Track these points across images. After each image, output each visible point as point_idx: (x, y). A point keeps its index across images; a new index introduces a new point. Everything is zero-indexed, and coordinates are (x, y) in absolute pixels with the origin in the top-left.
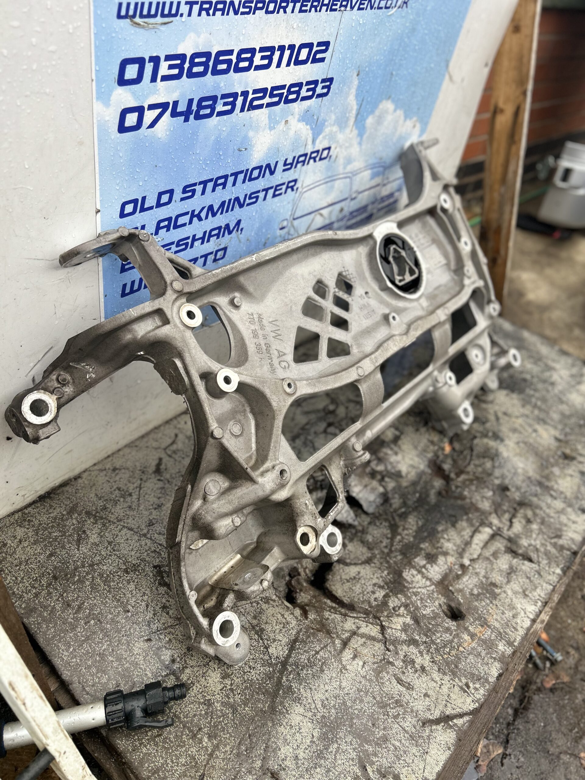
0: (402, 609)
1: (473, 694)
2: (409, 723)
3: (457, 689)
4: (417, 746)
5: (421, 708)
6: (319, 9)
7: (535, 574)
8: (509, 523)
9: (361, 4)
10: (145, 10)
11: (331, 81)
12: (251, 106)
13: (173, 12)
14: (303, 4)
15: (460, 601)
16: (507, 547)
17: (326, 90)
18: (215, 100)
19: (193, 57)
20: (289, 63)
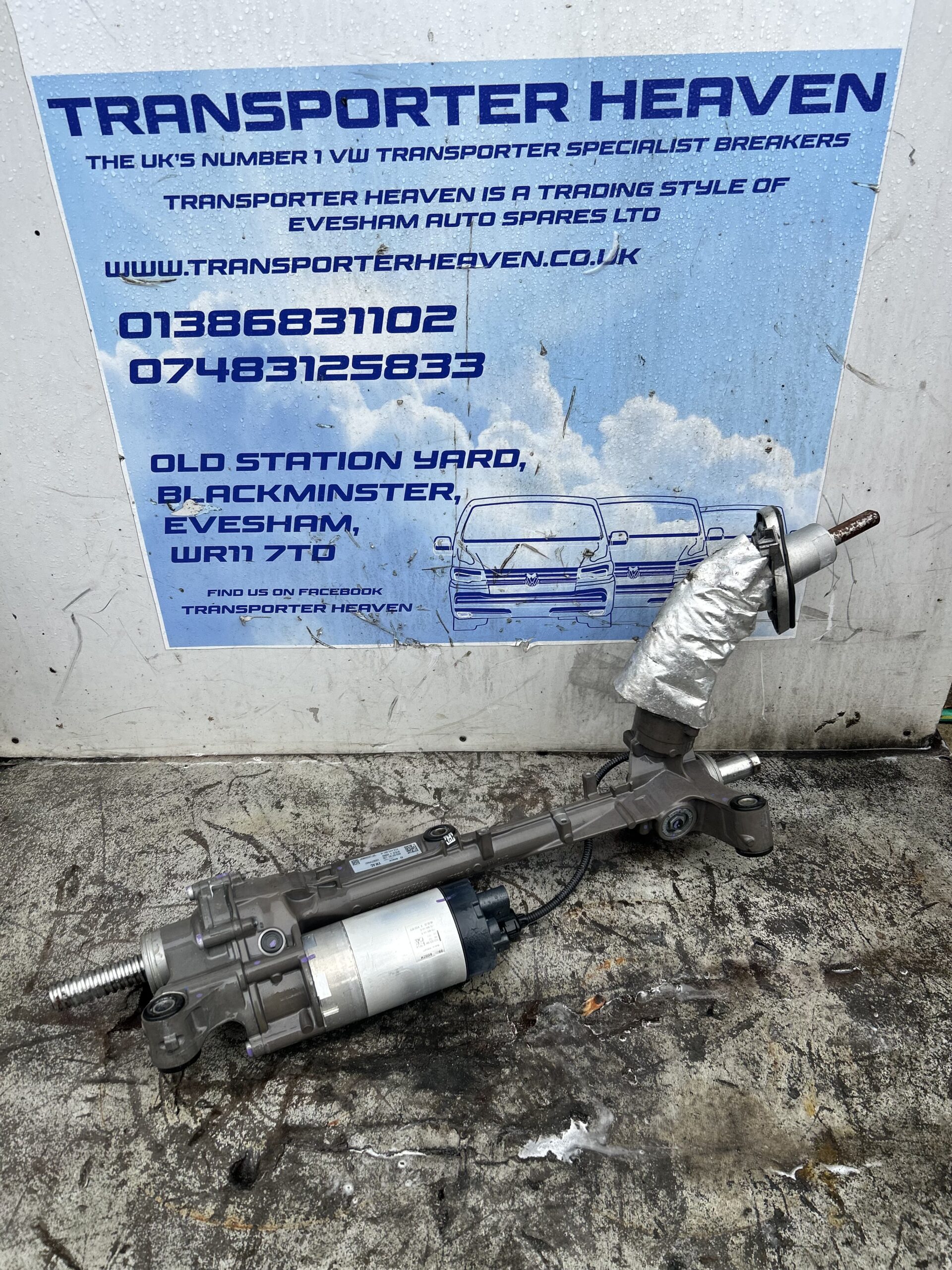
2: (30, 1209)
3: (113, 1238)
5: (60, 1212)
6: (413, 266)
7: (420, 1251)
8: (501, 1159)
9: (508, 260)
10: (139, 270)
11: (481, 357)
12: (323, 376)
13: (173, 271)
14: (381, 261)
15: (275, 1170)
16: (442, 1181)
17: (472, 369)
18: (259, 361)
19: (213, 315)
20: (377, 329)
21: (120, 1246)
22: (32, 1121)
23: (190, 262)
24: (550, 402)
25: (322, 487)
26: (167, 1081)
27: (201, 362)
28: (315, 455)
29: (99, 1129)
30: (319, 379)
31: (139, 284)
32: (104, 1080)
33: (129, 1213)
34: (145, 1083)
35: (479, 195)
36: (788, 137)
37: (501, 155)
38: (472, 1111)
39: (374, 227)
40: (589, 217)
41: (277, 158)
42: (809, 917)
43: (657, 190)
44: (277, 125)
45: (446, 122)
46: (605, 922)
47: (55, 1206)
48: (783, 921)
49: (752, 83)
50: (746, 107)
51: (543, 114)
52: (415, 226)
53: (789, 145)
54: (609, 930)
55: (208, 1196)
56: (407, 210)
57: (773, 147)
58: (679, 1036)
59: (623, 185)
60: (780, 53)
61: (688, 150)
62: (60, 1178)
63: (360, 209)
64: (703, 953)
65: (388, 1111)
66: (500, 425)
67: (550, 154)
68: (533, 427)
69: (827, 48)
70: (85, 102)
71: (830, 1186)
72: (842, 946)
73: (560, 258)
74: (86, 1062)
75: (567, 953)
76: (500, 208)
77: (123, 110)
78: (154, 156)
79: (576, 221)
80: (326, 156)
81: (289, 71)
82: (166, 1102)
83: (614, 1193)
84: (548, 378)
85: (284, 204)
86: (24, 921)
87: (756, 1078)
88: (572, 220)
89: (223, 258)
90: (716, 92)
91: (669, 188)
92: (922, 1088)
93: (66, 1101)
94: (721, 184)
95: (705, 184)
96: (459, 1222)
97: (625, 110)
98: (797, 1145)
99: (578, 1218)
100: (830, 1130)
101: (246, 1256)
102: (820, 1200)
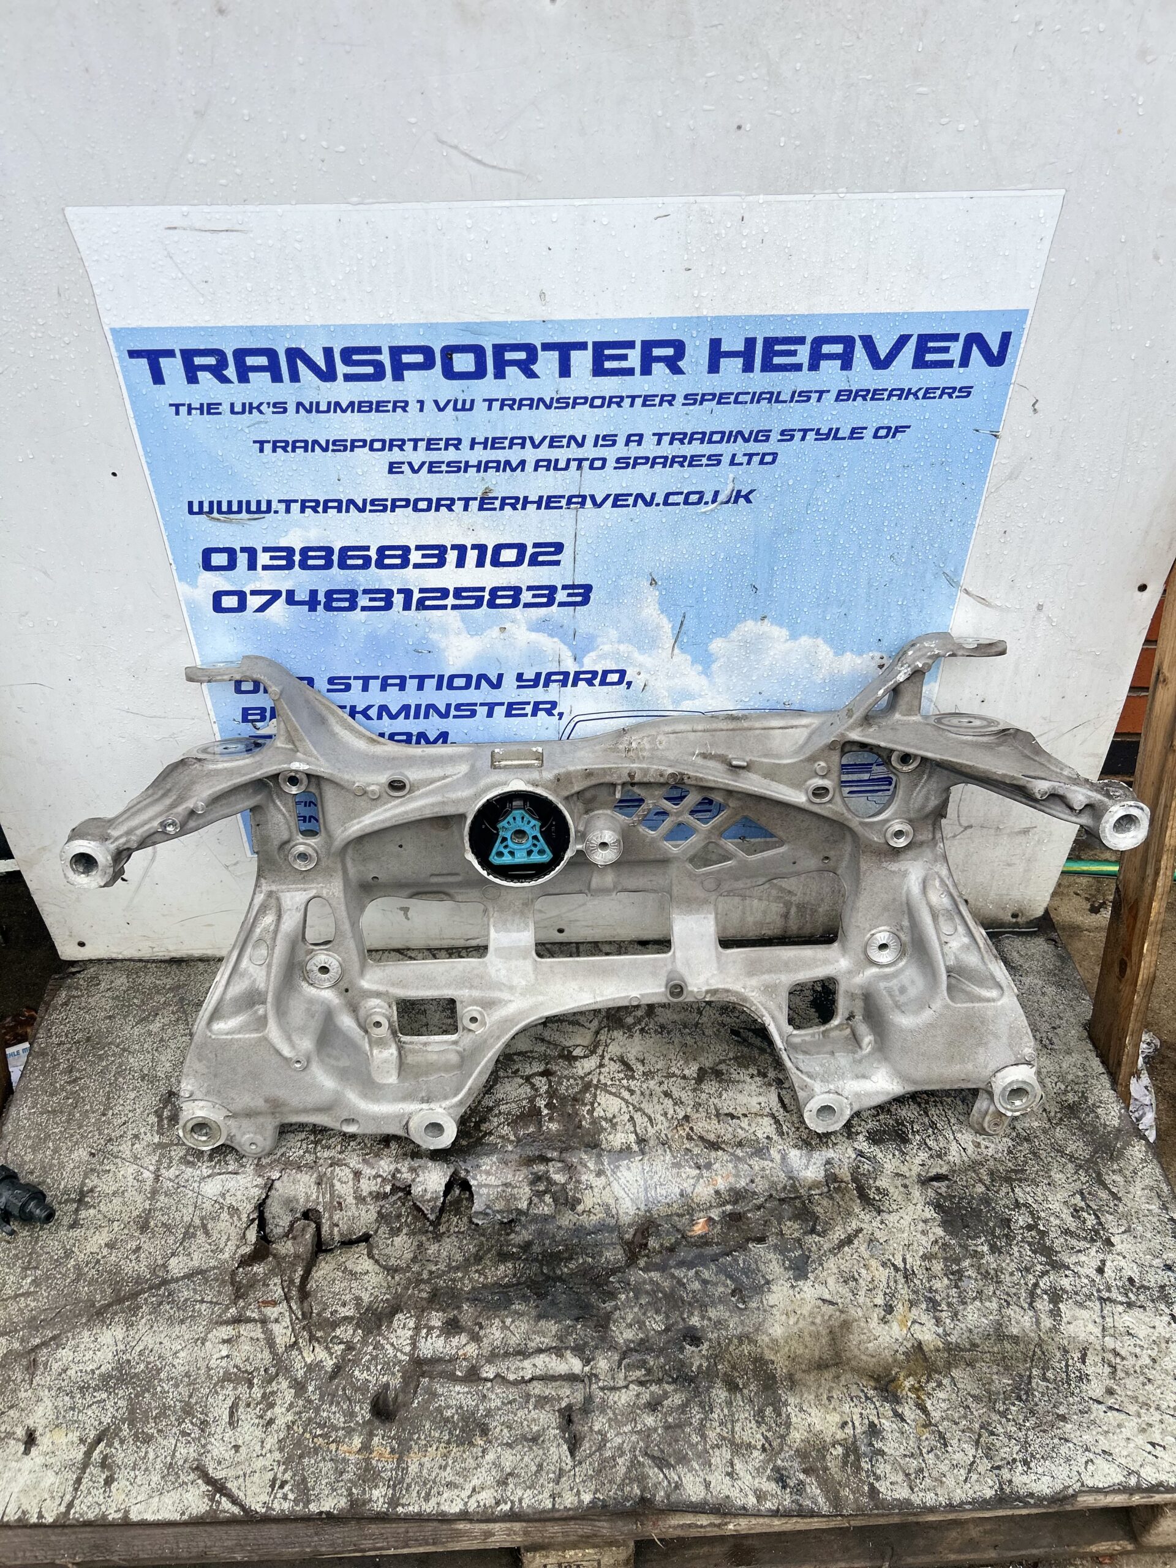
0: (342, 1346)
1: (275, 1497)
2: (187, 1452)
3: (270, 1475)
4: (163, 1477)
5: (215, 1452)
6: (519, 506)
7: (554, 1472)
8: (621, 1383)
9: (618, 501)
10: (224, 508)
11: (588, 588)
12: (421, 605)
13: (263, 509)
14: (485, 502)
15: (412, 1402)
16: (569, 1407)
17: (579, 599)
18: (353, 594)
19: (304, 551)
20: (480, 563)
21: (278, 1483)
22: (174, 1366)
23: (280, 501)
24: (658, 627)
25: (418, 707)
26: (297, 1318)
27: (290, 594)
28: (412, 677)
29: (239, 1370)
30: (417, 609)
31: (224, 521)
32: (237, 1321)
33: (281, 1450)
34: (277, 1321)
35: (590, 442)
36: (910, 389)
37: (614, 406)
38: (593, 1338)
39: (478, 471)
40: (704, 461)
41: (379, 407)
42: (910, 1127)
43: (775, 436)
44: (378, 375)
45: (557, 375)
46: (712, 1137)
47: (209, 1447)
48: (884, 1131)
49: (875, 341)
50: (868, 362)
51: (659, 368)
52: (523, 470)
53: (911, 396)
54: (714, 1146)
55: (354, 1430)
56: (514, 455)
57: (895, 399)
58: (784, 1255)
59: (740, 433)
60: (904, 314)
61: (808, 400)
62: (210, 1419)
63: (465, 454)
64: (807, 1167)
65: (514, 1341)
66: (607, 648)
67: (665, 404)
68: (641, 649)
69: (952, 310)
70: (170, 353)
71: (919, 1397)
72: (939, 1156)
73: (672, 499)
74: (216, 1303)
75: (675, 1171)
76: (611, 454)
77: (211, 361)
78: (244, 405)
79: (690, 465)
80: (429, 406)
81: (391, 327)
82: (300, 1341)
83: (726, 1411)
84: (657, 606)
85: (383, 449)
86: (127, 1154)
87: (854, 1295)
88: (686, 464)
89: (316, 498)
90: (838, 348)
91: (787, 435)
92: (1006, 1301)
93: (203, 1344)
94: (841, 432)
95: (824, 431)
96: (588, 1445)
97: (744, 365)
98: (890, 1360)
99: (694, 1436)
100: (920, 1343)
101: (395, 1484)
102: (909, 1411)
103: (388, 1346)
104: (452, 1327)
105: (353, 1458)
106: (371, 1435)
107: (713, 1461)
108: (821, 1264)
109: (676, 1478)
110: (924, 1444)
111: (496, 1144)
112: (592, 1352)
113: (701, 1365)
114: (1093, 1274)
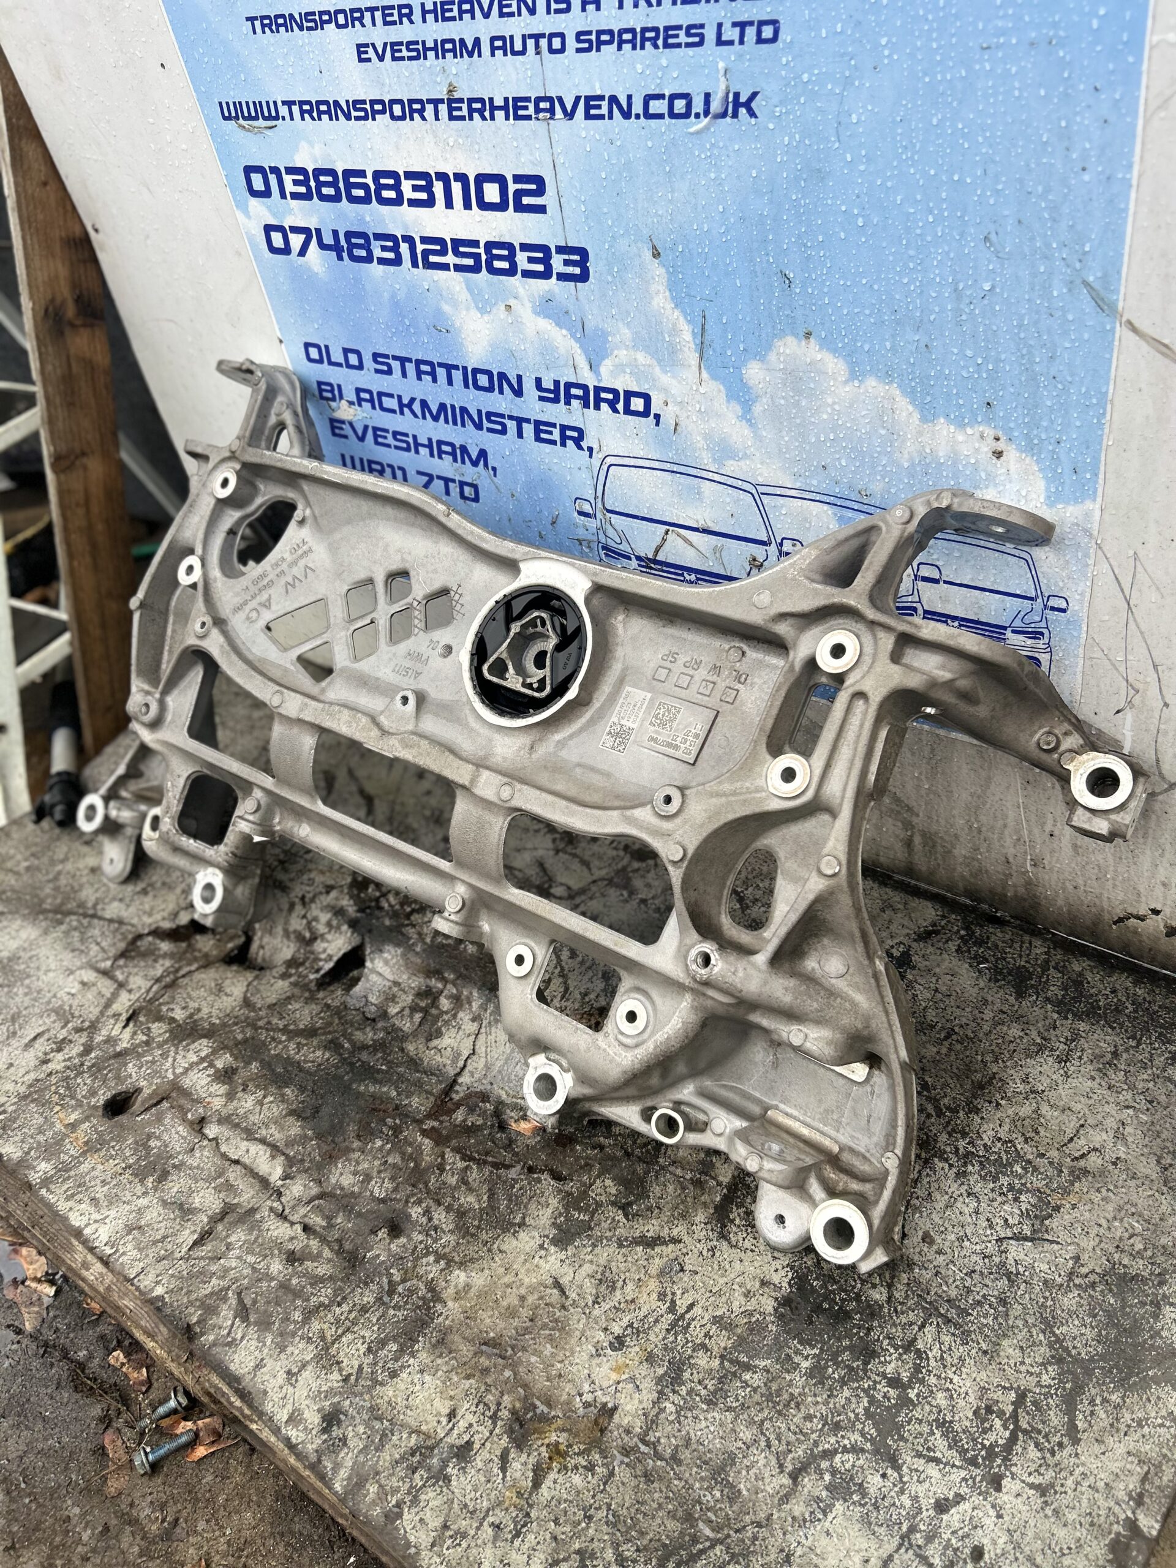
7: (166, 1251)
8: (294, 1218)
9: (590, 108)
10: (246, 113)
12: (427, 263)
13: (272, 114)
14: (453, 107)
15: (138, 1115)
16: (236, 1207)
17: (578, 270)
18: (366, 238)
19: (316, 173)
22: (38, 979)
23: (284, 103)
24: (675, 331)
25: (453, 408)
26: (145, 998)
27: (318, 232)
29: (70, 1010)
30: (424, 266)
31: (250, 130)
32: (105, 973)
33: (29, 1087)
34: (130, 991)
35: (541, 5)
38: (313, 1161)
39: (437, 57)
40: (683, 38)
55: (82, 1106)
56: (466, 30)
58: (567, 1209)
63: (419, 30)
65: (254, 1118)
66: (622, 355)
68: (662, 363)
71: (549, 1461)
73: (654, 107)
74: (105, 951)
76: (569, 25)
79: (666, 46)
83: (352, 1315)
84: (668, 294)
85: (347, 25)
87: (595, 1303)
89: (308, 99)
93: (69, 975)
96: (209, 1248)
98: (564, 1397)
99: (297, 1314)
100: (615, 1408)
101: (64, 1169)
102: (520, 1466)
103: (170, 1059)
104: (226, 1076)
105: (59, 1126)
106: (87, 1118)
107: (290, 1349)
108: (594, 1246)
109: (239, 1336)
110: (497, 1511)
111: (409, 939)
112: (299, 1171)
113: (378, 1256)
114: (927, 1503)
